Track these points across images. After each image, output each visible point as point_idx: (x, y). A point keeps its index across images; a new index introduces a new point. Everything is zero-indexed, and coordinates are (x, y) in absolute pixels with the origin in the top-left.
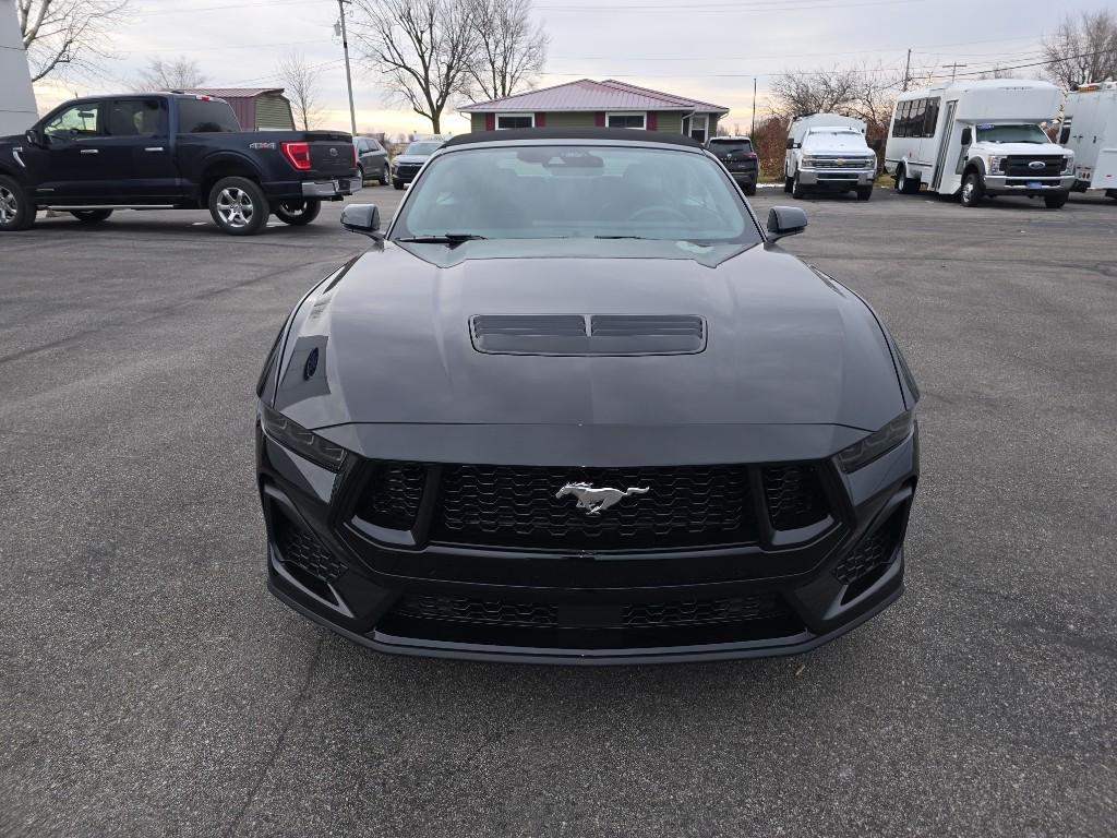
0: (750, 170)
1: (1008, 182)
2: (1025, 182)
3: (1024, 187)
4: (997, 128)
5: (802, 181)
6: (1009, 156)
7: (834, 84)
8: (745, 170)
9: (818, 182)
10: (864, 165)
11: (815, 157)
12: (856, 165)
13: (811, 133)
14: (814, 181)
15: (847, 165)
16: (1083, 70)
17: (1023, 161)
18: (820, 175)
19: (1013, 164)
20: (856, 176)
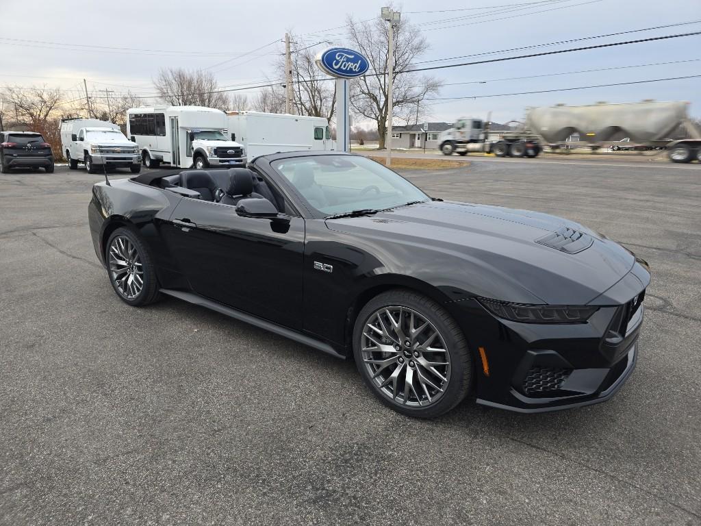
0: (48, 155)
1: (220, 161)
2: (228, 161)
3: (228, 163)
4: (202, 132)
5: (94, 162)
6: (218, 148)
7: (46, 97)
8: (45, 156)
9: (107, 162)
10: (133, 152)
11: (99, 147)
12: (129, 152)
13: (87, 131)
14: (105, 161)
15: (124, 152)
16: (178, 99)
17: (225, 150)
18: (107, 158)
19: (220, 152)
20: (131, 159)
